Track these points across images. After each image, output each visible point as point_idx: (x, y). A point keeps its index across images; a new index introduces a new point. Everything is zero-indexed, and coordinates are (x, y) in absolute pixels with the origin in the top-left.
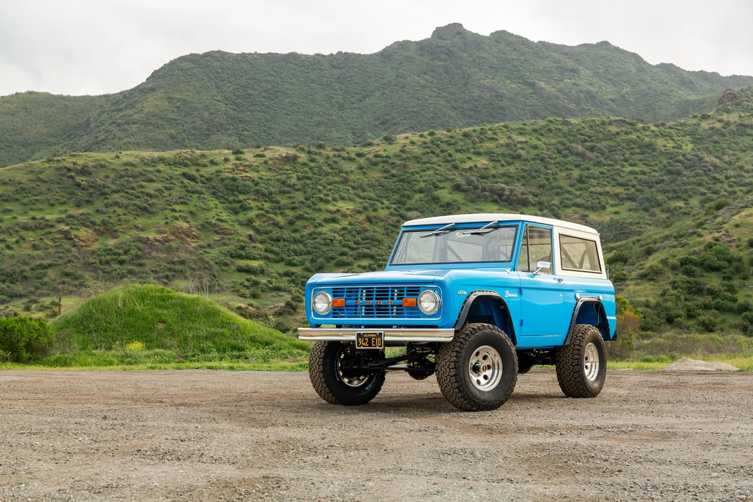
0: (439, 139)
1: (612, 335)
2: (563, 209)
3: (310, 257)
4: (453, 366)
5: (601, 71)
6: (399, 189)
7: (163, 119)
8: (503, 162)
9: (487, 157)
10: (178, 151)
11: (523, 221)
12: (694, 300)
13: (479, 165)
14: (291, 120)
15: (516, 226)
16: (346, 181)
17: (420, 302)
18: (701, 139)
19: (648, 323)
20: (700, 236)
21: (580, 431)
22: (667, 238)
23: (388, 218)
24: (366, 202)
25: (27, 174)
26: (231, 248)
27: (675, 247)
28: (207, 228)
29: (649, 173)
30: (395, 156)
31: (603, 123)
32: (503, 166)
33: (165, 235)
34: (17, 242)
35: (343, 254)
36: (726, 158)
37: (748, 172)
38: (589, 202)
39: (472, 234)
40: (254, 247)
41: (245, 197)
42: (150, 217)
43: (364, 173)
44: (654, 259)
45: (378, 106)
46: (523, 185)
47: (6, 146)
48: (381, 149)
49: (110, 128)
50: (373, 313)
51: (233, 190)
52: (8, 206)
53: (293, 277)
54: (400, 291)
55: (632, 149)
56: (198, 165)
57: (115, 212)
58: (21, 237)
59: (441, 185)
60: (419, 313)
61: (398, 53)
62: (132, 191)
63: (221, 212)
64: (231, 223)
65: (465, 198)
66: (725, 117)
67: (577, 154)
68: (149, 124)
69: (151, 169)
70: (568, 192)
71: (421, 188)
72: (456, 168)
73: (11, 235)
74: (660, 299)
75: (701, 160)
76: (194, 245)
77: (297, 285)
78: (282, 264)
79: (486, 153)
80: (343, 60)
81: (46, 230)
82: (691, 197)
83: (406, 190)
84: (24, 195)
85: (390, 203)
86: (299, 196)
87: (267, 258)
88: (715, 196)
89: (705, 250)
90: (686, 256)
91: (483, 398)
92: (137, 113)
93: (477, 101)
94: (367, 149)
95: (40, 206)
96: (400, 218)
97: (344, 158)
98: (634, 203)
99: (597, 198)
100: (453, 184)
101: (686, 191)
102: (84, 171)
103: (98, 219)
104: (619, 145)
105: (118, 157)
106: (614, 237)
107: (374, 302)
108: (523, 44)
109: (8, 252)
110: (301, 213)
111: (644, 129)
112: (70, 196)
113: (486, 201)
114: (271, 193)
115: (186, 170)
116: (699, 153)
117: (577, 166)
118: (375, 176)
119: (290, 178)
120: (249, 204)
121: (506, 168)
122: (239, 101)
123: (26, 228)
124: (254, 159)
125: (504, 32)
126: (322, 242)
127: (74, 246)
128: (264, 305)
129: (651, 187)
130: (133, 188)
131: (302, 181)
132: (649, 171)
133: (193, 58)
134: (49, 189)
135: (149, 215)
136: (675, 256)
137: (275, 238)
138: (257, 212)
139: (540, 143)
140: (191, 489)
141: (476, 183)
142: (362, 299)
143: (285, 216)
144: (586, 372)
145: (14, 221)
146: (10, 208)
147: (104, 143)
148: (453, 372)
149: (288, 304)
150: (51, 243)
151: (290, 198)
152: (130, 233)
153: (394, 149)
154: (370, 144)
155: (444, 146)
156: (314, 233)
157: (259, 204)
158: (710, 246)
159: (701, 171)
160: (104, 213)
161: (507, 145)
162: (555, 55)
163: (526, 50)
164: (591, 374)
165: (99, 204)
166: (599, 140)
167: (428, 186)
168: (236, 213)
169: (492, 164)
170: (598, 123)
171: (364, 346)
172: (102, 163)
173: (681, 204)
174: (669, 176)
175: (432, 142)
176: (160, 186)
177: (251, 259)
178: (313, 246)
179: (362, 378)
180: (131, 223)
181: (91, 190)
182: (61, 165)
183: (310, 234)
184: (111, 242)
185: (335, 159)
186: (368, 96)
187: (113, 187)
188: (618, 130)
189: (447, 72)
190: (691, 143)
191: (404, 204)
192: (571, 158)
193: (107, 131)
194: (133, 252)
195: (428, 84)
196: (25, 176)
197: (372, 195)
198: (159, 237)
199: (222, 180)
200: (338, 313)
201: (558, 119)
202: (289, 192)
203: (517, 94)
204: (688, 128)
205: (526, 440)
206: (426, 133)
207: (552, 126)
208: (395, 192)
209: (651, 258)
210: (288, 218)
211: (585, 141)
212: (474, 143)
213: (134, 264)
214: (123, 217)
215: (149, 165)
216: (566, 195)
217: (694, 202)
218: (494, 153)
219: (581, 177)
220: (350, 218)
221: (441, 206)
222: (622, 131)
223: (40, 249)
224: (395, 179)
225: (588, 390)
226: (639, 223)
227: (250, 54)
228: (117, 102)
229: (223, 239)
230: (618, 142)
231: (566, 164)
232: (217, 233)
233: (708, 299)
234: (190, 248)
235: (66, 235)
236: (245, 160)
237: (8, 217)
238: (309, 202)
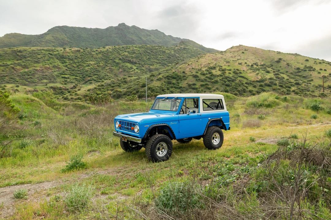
0: (116, 48)
3: (82, 75)
5: (156, 36)
7: (51, 41)
10: (48, 48)
12: (169, 85)
13: (126, 54)
16: (92, 57)
18: (176, 51)
20: (172, 70)
22: (164, 71)
23: (103, 66)
24: (98, 62)
25: (2, 52)
26: (61, 72)
28: (54, 67)
31: (155, 46)
32: (131, 55)
33: (42, 68)
35: (90, 74)
36: (181, 55)
37: (185, 58)
40: (67, 72)
41: (66, 59)
43: (97, 55)
46: (135, 59)
48: (102, 49)
51: (62, 58)
53: (77, 79)
55: (161, 52)
56: (53, 51)
57: (28, 62)
59: (116, 58)
61: (110, 29)
63: (59, 63)
64: (61, 66)
65: (122, 62)
66: (181, 46)
67: (148, 53)
68: (47, 42)
69: (40, 52)
70: (146, 61)
72: (120, 54)
74: (161, 85)
75: (175, 55)
76: (51, 71)
77: (78, 81)
78: (74, 76)
80: (97, 30)
81: (7, 67)
83: (108, 59)
85: (103, 62)
86: (80, 60)
87: (70, 75)
92: (44, 39)
94: (98, 49)
95: (6, 60)
96: (105, 66)
97: (92, 51)
98: (160, 64)
100: (119, 58)
101: (172, 62)
102: (20, 51)
103: (23, 64)
110: (80, 64)
111: (163, 48)
112: (15, 58)
113: (126, 62)
114: (73, 59)
115: (50, 52)
117: (148, 55)
118: (100, 56)
119: (78, 55)
120: (66, 61)
122: (71, 38)
124: (69, 50)
125: (134, 26)
126: (85, 71)
127: (15, 71)
128: (68, 86)
129: (164, 61)
130: (34, 56)
131: (81, 56)
132: (164, 57)
134: (9, 56)
135: (38, 63)
137: (73, 70)
138: (68, 63)
139: (140, 50)
141: (125, 58)
143: (76, 65)
149: (74, 86)
150: (8, 70)
152: (32, 68)
153: (105, 50)
155: (118, 50)
156: (83, 69)
157: (69, 61)
158: (174, 73)
159: (175, 58)
160: (25, 62)
161: (133, 50)
162: (146, 32)
163: (139, 30)
165: (24, 60)
166: (153, 50)
167: (113, 59)
168: (63, 63)
169: (129, 54)
172: (26, 50)
174: (168, 58)
175: (115, 48)
176: (42, 56)
177: (66, 75)
178: (83, 72)
180: (33, 65)
181: (22, 56)
184: (26, 70)
185: (90, 51)
186: (103, 38)
187: (28, 56)
188: (158, 48)
189: (121, 34)
191: (107, 63)
192: (147, 54)
193: (36, 44)
194: (32, 73)
195: (117, 36)
197: (99, 60)
198: (40, 69)
199: (60, 55)
202: (77, 59)
204: (173, 48)
206: (113, 46)
207: (143, 46)
208: (105, 60)
211: (150, 50)
212: (125, 49)
213: (32, 76)
214: (30, 64)
216: (145, 62)
218: (129, 52)
219: (149, 58)
220: (93, 65)
223: (4, 72)
224: (105, 57)
227: (74, 27)
229: (59, 70)
230: (157, 50)
232: (57, 68)
233: (172, 85)
234: (49, 72)
235: (13, 68)
236: (66, 50)
238: (82, 61)
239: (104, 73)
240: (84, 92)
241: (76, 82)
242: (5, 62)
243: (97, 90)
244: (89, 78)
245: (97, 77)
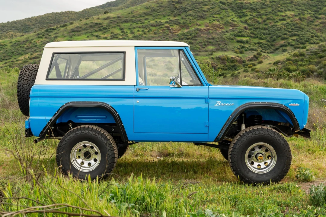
3: (270, 36)
6: (317, 5)
16: (292, 2)
23: (310, 18)
24: (300, 11)
25: (156, 4)
26: (236, 32)
28: (227, 24)
33: (208, 27)
34: (148, 31)
35: (285, 34)
40: (246, 32)
41: (245, 11)
42: (203, 20)
51: (240, 8)
52: (147, 17)
53: (261, 45)
57: (189, 18)
58: (150, 29)
62: (197, 10)
63: (234, 17)
64: (237, 22)
73: (146, 28)
76: (220, 31)
77: (262, 48)
78: (257, 39)
81: (160, 26)
83: (320, 5)
84: (154, 12)
85: (311, 12)
86: (270, 10)
87: (251, 37)
95: (160, 17)
96: (314, 18)
102: (179, 2)
103: (182, 21)
109: (145, 35)
110: (269, 17)
112: (172, 12)
114: (257, 9)
119: (267, 2)
120: (247, 13)
123: (152, 26)
126: (276, 29)
127: (171, 32)
128: (244, 56)
130: (198, 9)
131: (272, 3)
134: (164, 10)
135: (203, 19)
137: (256, 28)
138: (249, 17)
143: (262, 18)
145: (149, 23)
146: (148, 18)
149: (255, 56)
150: (161, 32)
151: (266, 10)
152: (194, 27)
156: (274, 25)
157: (251, 14)
160: (184, 19)
165: (183, 15)
168: (241, 17)
176: (209, 7)
177: (243, 37)
178: (272, 31)
180: (195, 23)
181: (181, 10)
183: (272, 26)
184: (186, 31)
187: (190, 8)
191: (318, 12)
194: (193, 34)
196: (155, 5)
197: (304, 8)
198: (206, 28)
199: (237, 4)
202: (265, 8)
208: (315, 7)
210: (264, 19)
213: (193, 39)
214: (192, 20)
220: (291, 18)
223: (157, 34)
229: (233, 28)
232: (231, 26)
234: (218, 32)
235: (168, 27)
237: (147, 21)
238: (273, 12)
239: (310, 32)
240: (268, 66)
241: (259, 49)
242: (158, 20)
243: (290, 63)
244: (282, 42)
245: (297, 39)
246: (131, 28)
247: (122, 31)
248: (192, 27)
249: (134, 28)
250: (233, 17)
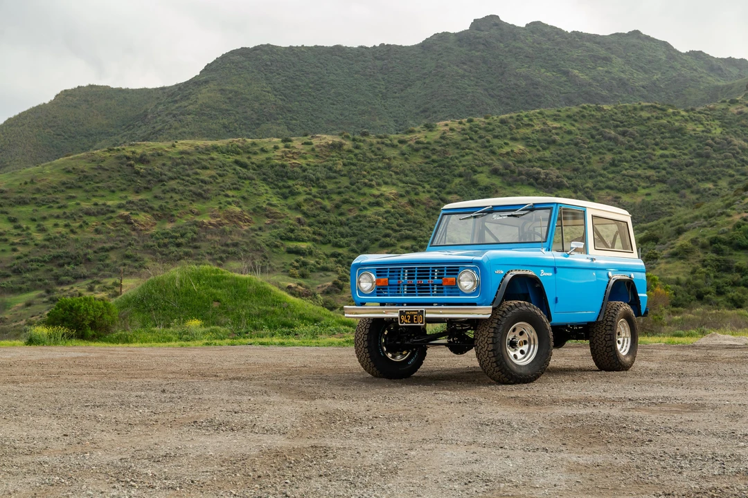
0: (477, 126)
1: (643, 311)
2: (597, 191)
3: (355, 239)
4: (491, 342)
5: (632, 59)
6: (440, 174)
7: (216, 110)
8: (538, 147)
9: (524, 143)
10: (230, 140)
11: (557, 203)
12: (722, 277)
13: (516, 150)
14: (336, 109)
15: (551, 209)
16: (389, 167)
17: (460, 281)
18: (730, 123)
19: (679, 299)
20: (729, 216)
21: (613, 402)
22: (696, 218)
23: (430, 202)
24: (409, 186)
25: (89, 163)
26: (281, 231)
27: (705, 226)
28: (258, 212)
29: (679, 156)
30: (435, 142)
31: (635, 109)
32: (538, 150)
33: (219, 219)
34: (81, 226)
35: (387, 236)
38: (621, 185)
39: (508, 216)
40: (303, 230)
41: (294, 183)
42: (204, 203)
43: (406, 159)
44: (684, 239)
45: (419, 95)
46: (558, 169)
47: (70, 137)
48: (422, 135)
49: (166, 119)
50: (415, 292)
51: (282, 176)
52: (71, 193)
53: (340, 258)
54: (440, 271)
55: (663, 133)
56: (249, 152)
57: (171, 197)
58: (84, 222)
59: (479, 169)
60: (458, 292)
62: (188, 178)
63: (271, 197)
64: (281, 207)
65: (502, 182)
67: (610, 139)
68: (203, 114)
69: (205, 157)
70: (601, 175)
71: (460, 173)
72: (493, 153)
73: (75, 220)
74: (691, 277)
75: (729, 143)
76: (246, 228)
77: (343, 265)
78: (329, 245)
79: (522, 139)
80: (386, 53)
81: (107, 216)
82: (720, 178)
83: (446, 174)
84: (87, 182)
85: (431, 187)
86: (345, 182)
87: (314, 240)
88: (743, 178)
89: (734, 230)
90: (715, 235)
91: (519, 371)
92: (191, 104)
93: (513, 89)
94: (408, 136)
95: (102, 193)
96: (440, 201)
97: (387, 145)
98: (665, 185)
99: (629, 181)
100: (491, 168)
101: (715, 173)
102: (142, 160)
103: (156, 204)
104: (650, 130)
105: (174, 146)
106: (646, 217)
107: (415, 281)
108: (557, 34)
109: (72, 236)
110: (347, 197)
111: (674, 113)
112: (129, 183)
113: (522, 184)
114: (318, 179)
115: (238, 158)
116: (727, 137)
117: (610, 150)
118: (416, 162)
119: (336, 164)
120: (297, 189)
121: (541, 153)
122: (287, 92)
123: (88, 213)
124: (302, 147)
125: (539, 23)
126: (367, 224)
127: (134, 230)
128: (313, 285)
129: (681, 170)
130: (188, 176)
131: (347, 167)
132: (679, 154)
133: (243, 52)
134: (110, 177)
135: (204, 200)
136: (704, 236)
137: (322, 221)
138: (305, 197)
139: (574, 128)
140: (244, 458)
141: (513, 167)
142: (404, 278)
143: (332, 200)
144: (619, 346)
145: (78, 207)
146: (74, 195)
147: (161, 133)
148: (491, 347)
149: (335, 283)
150: (112, 228)
151: (336, 183)
152: (186, 218)
153: (434, 136)
154: (412, 132)
155: (482, 133)
156: (359, 216)
157: (307, 189)
158: (738, 226)
159: (730, 154)
160: (162, 199)
161: (543, 131)
162: (588, 44)
163: (560, 40)
164: (623, 348)
165: (157, 190)
166: (630, 125)
167: (467, 171)
168: (285, 198)
169: (528, 149)
170: (629, 109)
171: (406, 323)
172: (160, 152)
173: (710, 185)
174: (698, 159)
175: (471, 128)
176: (213, 173)
177: (299, 241)
178: (358, 228)
179: (404, 353)
180: (187, 208)
181: (150, 178)
182: (121, 154)
183: (356, 217)
184: (169, 226)
185: (378, 146)
186: (409, 85)
187: (170, 174)
188: (649, 115)
189: (485, 62)
190: (720, 127)
191: (444, 188)
192: (604, 143)
193: (163, 122)
195: (467, 74)
196: (87, 165)
197: (414, 179)
198: (213, 221)
199: (272, 167)
200: (381, 292)
201: (591, 105)
202: (335, 178)
203: (551, 82)
204: (717, 113)
205: (560, 411)
206: (465, 120)
207: (586, 113)
208: (436, 176)
209: (681, 237)
210: (335, 202)
211: (617, 126)
212: (511, 129)
213: (190, 246)
214: (179, 202)
215: (203, 153)
216: (599, 178)
217: (723, 183)
218: (530, 138)
219: (614, 160)
220: (393, 201)
221: (480, 189)
222: (653, 116)
223: (102, 233)
224: (436, 165)
225: (621, 364)
226: (669, 204)
227: (297, 47)
228: (173, 94)
230: (649, 127)
231: (599, 148)
232: (268, 217)
233: (736, 277)
234: (242, 231)
235: (127, 220)
236: (294, 147)
237: (72, 203)
238: (354, 187)
241: (340, 268)
242: (100, 202)
245: (412, 246)
246: (36, 218)
247: (17, 224)
248: (181, 218)
249: (44, 218)
250: (269, 196)
